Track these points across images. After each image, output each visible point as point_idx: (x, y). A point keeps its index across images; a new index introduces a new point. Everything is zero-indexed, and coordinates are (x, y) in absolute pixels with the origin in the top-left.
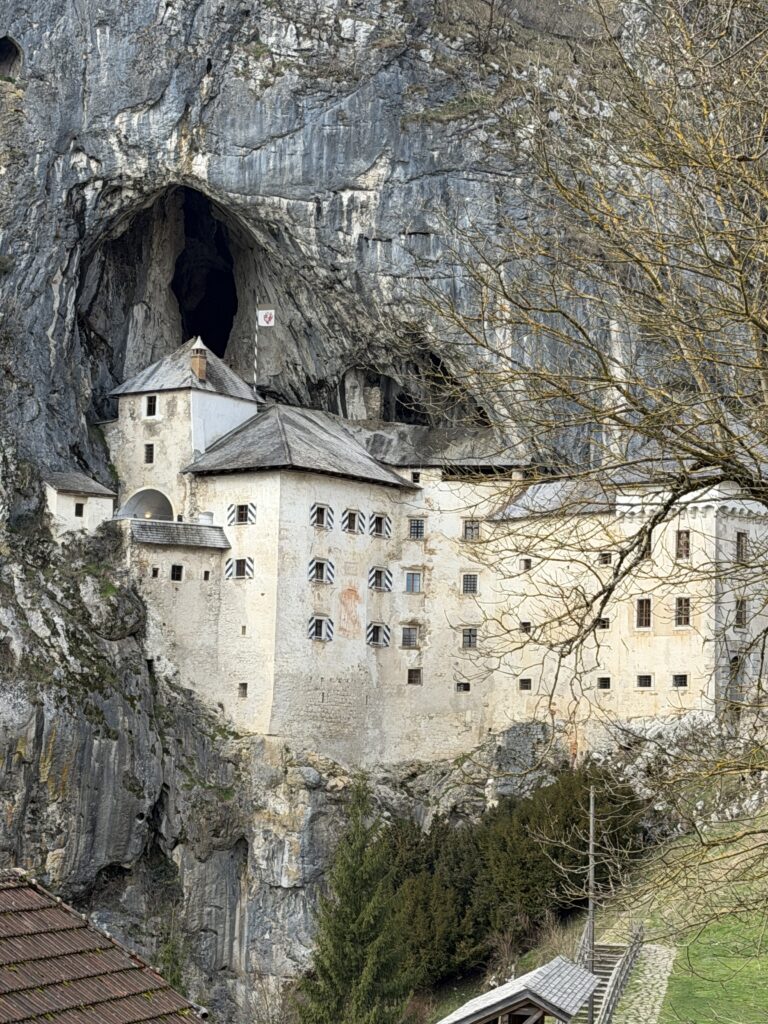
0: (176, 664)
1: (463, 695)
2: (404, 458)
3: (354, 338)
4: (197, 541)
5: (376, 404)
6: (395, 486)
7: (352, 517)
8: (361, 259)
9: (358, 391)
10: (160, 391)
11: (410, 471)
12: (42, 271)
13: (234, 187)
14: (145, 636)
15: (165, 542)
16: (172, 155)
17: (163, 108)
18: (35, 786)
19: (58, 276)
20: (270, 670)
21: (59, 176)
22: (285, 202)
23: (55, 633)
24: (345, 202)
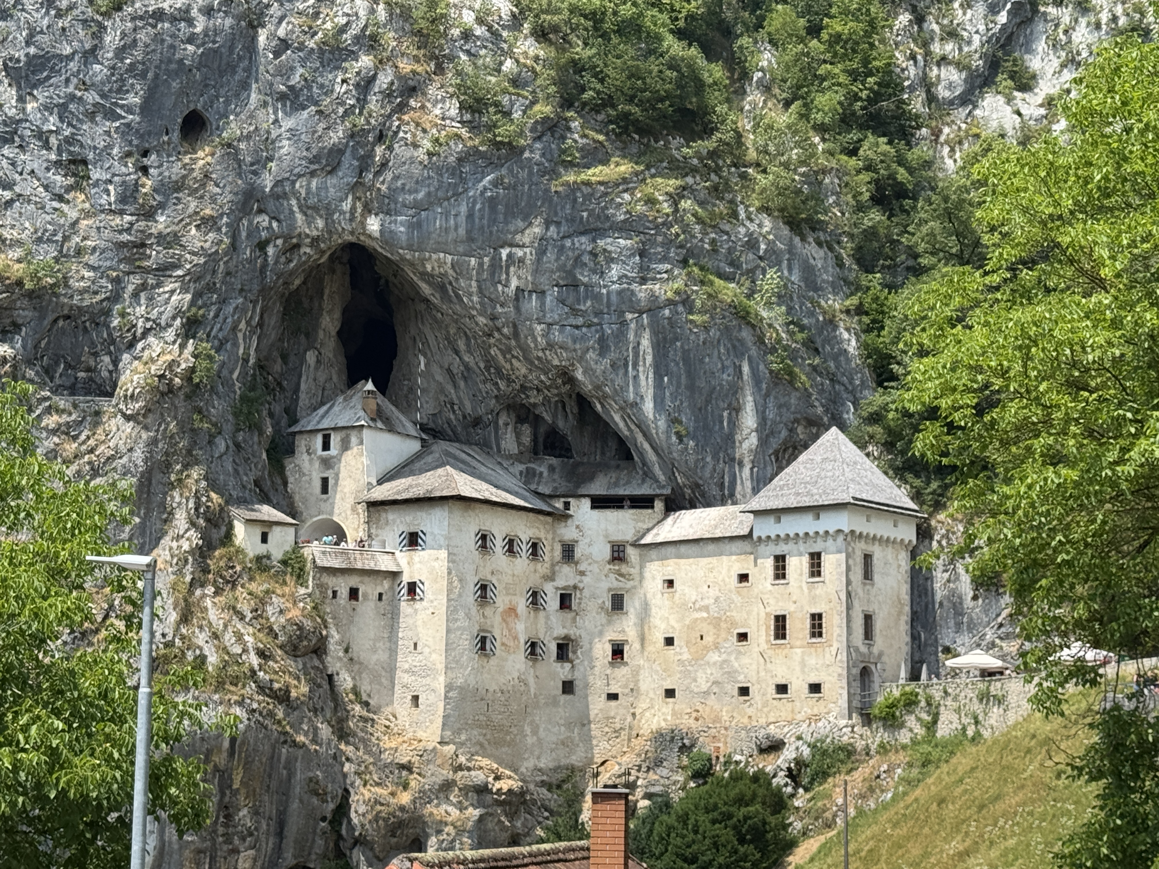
0: (353, 678)
1: (613, 703)
2: (556, 488)
3: (508, 380)
4: (371, 565)
5: (527, 440)
6: (549, 514)
7: (511, 542)
8: (518, 309)
9: (510, 428)
10: (335, 429)
11: (562, 500)
12: (230, 320)
13: (404, 244)
14: (325, 653)
15: (344, 566)
16: (348, 215)
17: (340, 174)
18: (228, 792)
19: (243, 325)
20: (440, 683)
21: (244, 234)
22: (449, 258)
23: (245, 651)
24: (504, 257)
